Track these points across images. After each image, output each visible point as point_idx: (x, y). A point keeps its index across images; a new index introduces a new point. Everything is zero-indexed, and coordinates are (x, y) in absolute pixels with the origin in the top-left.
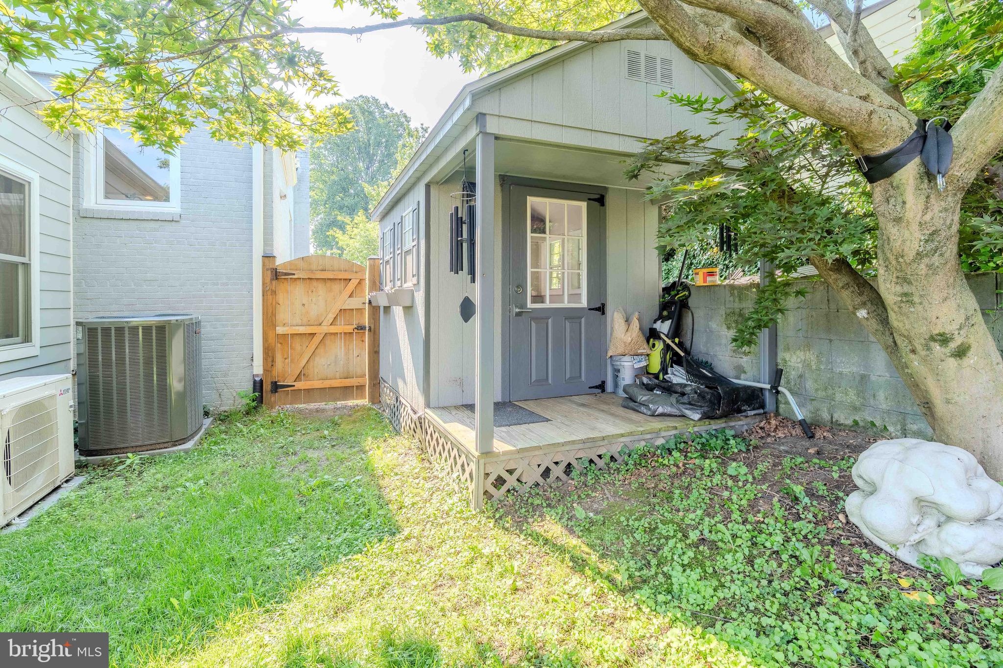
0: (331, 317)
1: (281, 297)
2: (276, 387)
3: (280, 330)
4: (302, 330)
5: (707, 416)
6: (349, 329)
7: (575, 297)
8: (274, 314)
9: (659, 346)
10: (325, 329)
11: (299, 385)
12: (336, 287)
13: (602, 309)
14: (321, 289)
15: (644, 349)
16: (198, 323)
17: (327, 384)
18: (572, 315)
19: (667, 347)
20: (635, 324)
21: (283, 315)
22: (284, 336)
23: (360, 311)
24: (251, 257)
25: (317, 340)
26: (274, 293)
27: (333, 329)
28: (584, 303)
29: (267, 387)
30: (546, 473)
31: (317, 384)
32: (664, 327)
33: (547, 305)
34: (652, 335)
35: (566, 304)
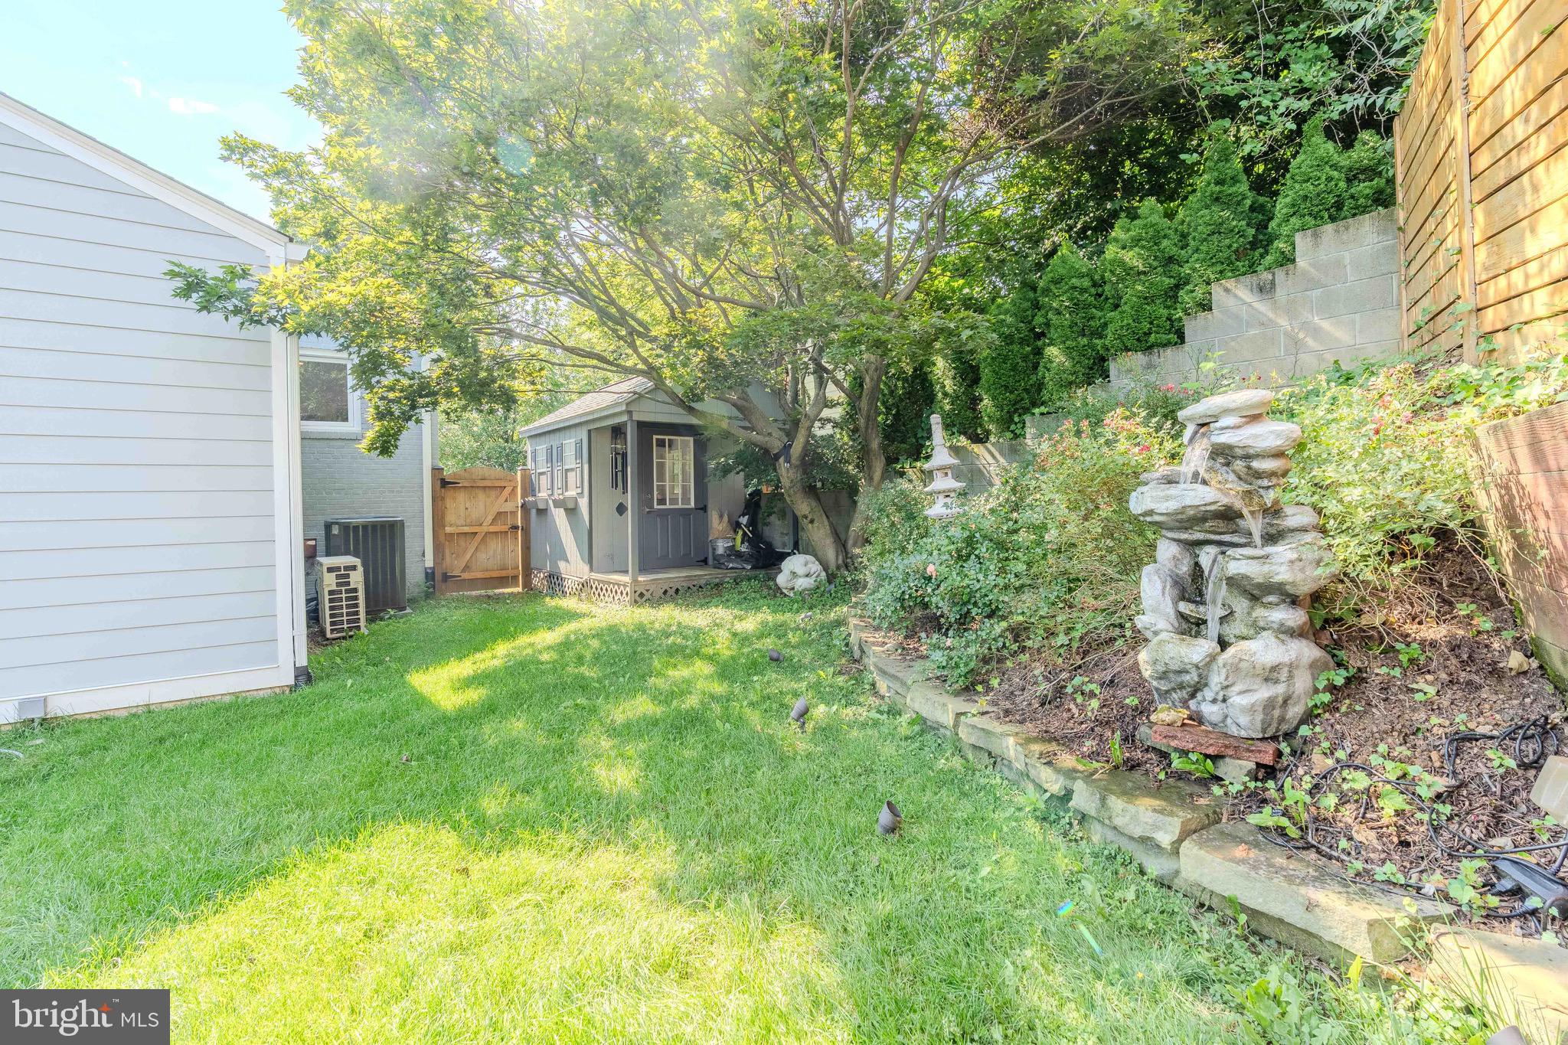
0: (490, 518)
1: (449, 503)
2: (446, 577)
3: (448, 530)
4: (466, 529)
5: (754, 568)
6: (505, 528)
7: (686, 500)
8: (443, 518)
9: (740, 533)
10: (485, 529)
11: (466, 576)
12: (493, 493)
13: (704, 509)
14: (481, 495)
15: (731, 535)
16: (402, 523)
17: (487, 575)
18: (685, 513)
19: (745, 534)
20: (726, 518)
21: (451, 517)
22: (452, 535)
23: (513, 513)
24: (422, 469)
25: (478, 538)
26: (443, 499)
27: (493, 529)
28: (692, 505)
29: (438, 577)
30: (665, 592)
31: (479, 575)
32: (744, 520)
33: (668, 506)
34: (737, 526)
35: (680, 506)
